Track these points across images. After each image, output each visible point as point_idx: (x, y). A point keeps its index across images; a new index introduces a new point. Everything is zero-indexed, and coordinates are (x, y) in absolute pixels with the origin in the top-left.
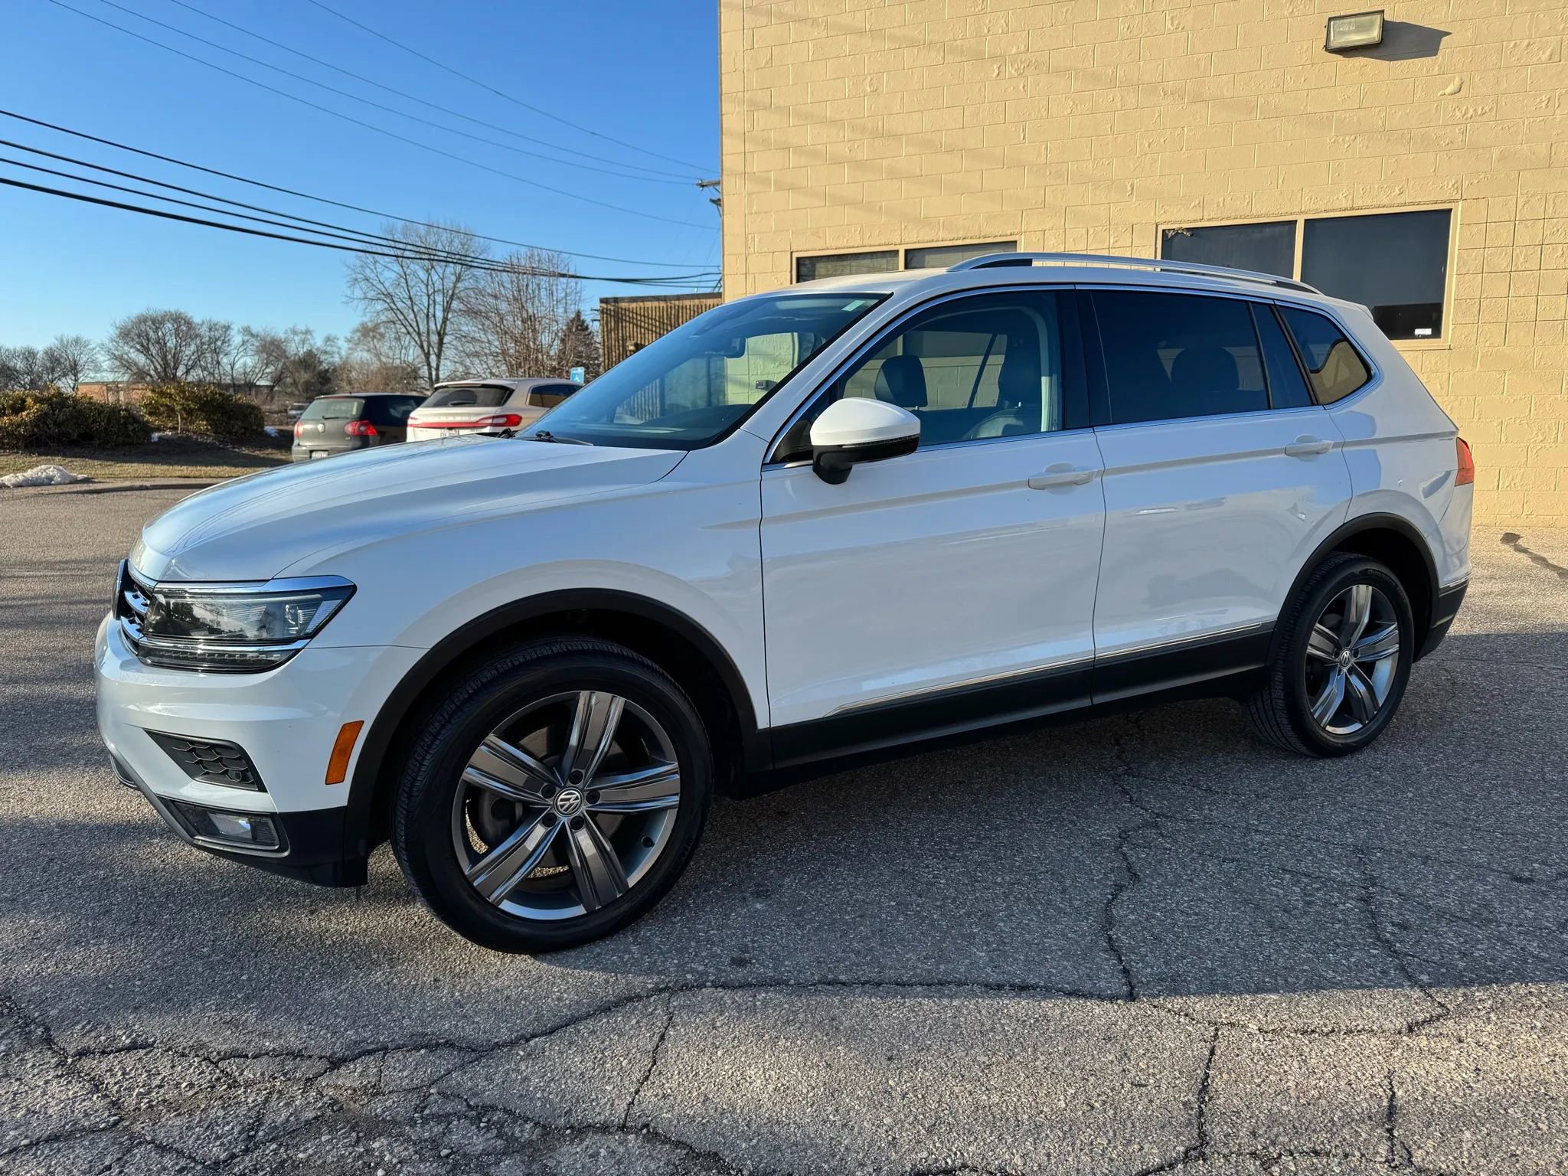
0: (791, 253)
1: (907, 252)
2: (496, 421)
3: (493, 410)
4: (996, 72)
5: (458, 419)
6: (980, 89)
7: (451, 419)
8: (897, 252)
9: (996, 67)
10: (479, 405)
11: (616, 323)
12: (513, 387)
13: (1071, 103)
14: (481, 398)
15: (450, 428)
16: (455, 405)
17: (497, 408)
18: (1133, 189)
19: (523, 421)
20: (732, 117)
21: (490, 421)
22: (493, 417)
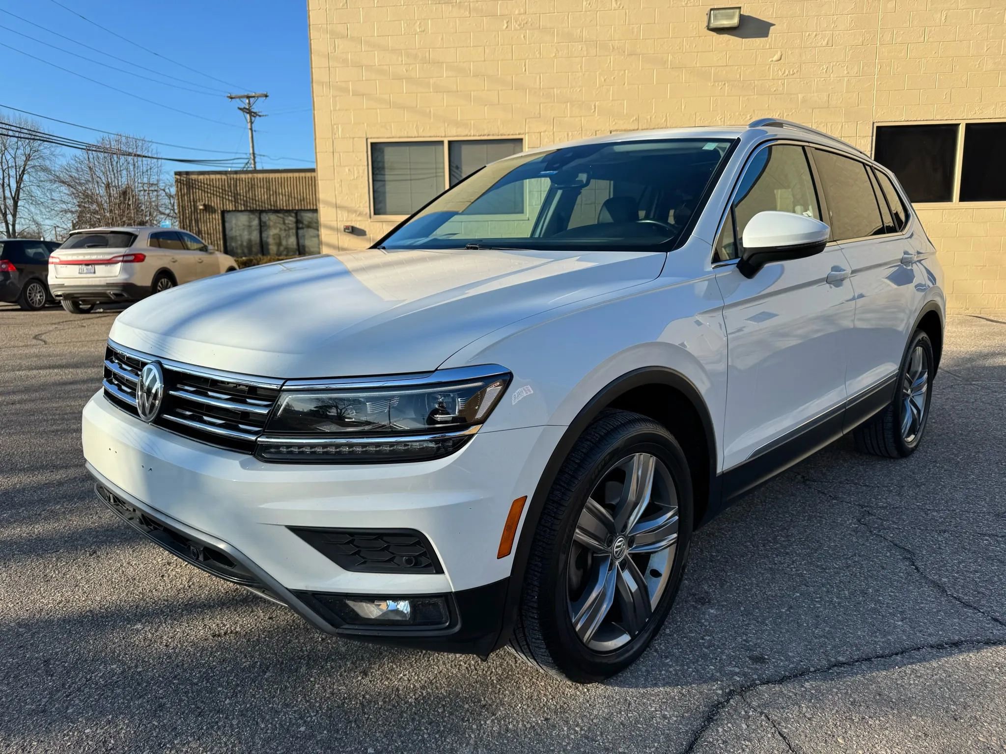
0: (367, 139)
1: (450, 142)
2: (125, 258)
3: (122, 251)
4: (506, 25)
5: (94, 257)
6: (495, 36)
7: (87, 258)
8: (442, 142)
9: (505, 22)
10: (111, 246)
11: (188, 189)
12: (137, 233)
13: (555, 50)
14: (111, 242)
15: (87, 265)
16: (89, 247)
17: (127, 248)
18: (595, 108)
19: (146, 258)
20: (318, 41)
21: (121, 259)
22: (124, 256)
